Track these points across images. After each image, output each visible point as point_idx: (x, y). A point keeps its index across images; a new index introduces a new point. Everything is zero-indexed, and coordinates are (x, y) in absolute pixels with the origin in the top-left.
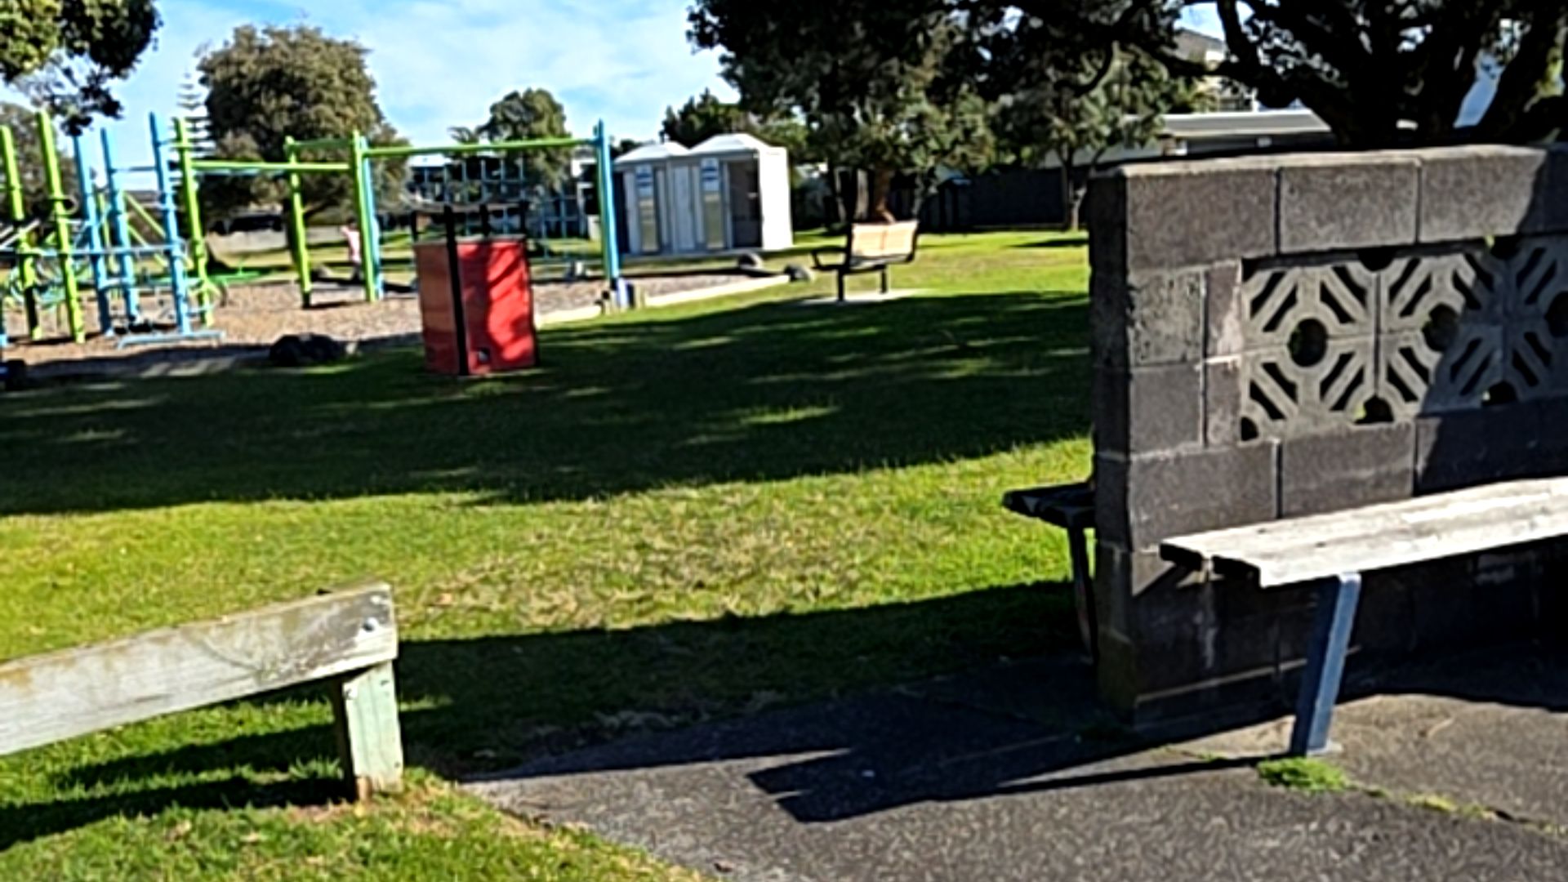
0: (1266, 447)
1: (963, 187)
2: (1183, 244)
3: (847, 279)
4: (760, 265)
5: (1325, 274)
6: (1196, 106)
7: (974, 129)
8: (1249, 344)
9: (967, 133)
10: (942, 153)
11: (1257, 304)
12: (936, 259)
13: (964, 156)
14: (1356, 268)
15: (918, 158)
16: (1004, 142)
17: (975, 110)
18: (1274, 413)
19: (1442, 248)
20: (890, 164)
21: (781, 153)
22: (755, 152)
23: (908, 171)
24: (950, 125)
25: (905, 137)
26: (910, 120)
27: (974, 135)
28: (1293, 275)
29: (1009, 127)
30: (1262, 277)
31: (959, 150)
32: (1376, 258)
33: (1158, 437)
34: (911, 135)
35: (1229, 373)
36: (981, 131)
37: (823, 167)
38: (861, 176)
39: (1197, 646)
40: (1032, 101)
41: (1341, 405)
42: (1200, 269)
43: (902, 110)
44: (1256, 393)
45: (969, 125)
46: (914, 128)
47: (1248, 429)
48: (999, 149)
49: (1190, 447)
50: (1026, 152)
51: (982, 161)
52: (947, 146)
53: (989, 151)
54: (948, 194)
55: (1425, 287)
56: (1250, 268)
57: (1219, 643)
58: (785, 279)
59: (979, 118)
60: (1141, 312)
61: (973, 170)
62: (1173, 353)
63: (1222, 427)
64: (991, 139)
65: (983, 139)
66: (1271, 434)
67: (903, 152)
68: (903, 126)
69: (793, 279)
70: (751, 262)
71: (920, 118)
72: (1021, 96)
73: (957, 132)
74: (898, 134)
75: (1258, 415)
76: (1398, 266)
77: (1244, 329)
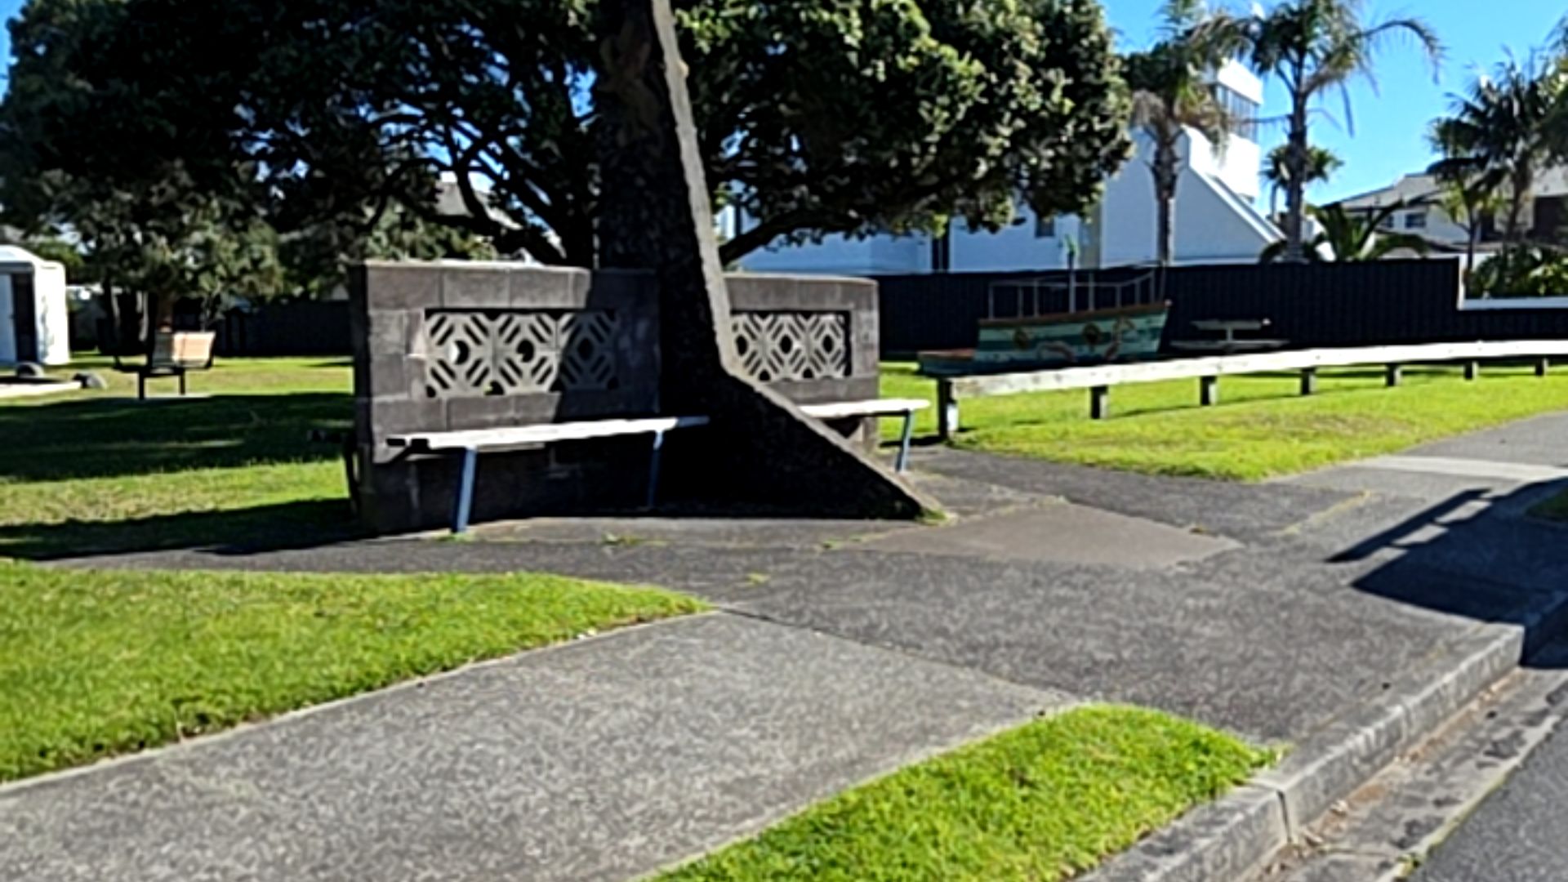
0: (439, 402)
1: (250, 315)
2: (395, 298)
3: (148, 381)
4: (40, 373)
5: (466, 319)
6: (473, 253)
7: (262, 259)
8: (430, 350)
9: (256, 263)
10: (230, 279)
11: (434, 331)
12: (228, 374)
13: (251, 284)
14: (482, 318)
15: (205, 281)
16: (294, 272)
17: (264, 242)
18: (444, 385)
19: (524, 312)
20: (175, 286)
21: (59, 270)
22: (28, 265)
23: (194, 295)
24: (238, 253)
25: (190, 262)
26: (197, 247)
27: (263, 266)
28: (451, 319)
29: (297, 260)
30: (435, 319)
31: (246, 279)
32: (493, 314)
33: (385, 390)
34: (197, 261)
35: (420, 363)
36: (270, 260)
37: (97, 288)
38: (141, 300)
39: (407, 495)
40: (321, 237)
41: (478, 383)
42: (403, 312)
43: (188, 234)
44: (435, 375)
45: (256, 255)
46: (200, 255)
47: (431, 392)
48: (287, 278)
49: (402, 397)
50: (314, 284)
51: (269, 291)
52: (235, 273)
53: (278, 281)
54: (235, 321)
55: (516, 331)
56: (429, 313)
57: (421, 496)
58: (77, 385)
59: (268, 250)
60: (375, 329)
61: (262, 298)
62: (391, 350)
63: (418, 390)
64: (280, 270)
65: (271, 270)
66: (442, 394)
67: (189, 276)
68: (188, 251)
69: (85, 386)
70: (32, 372)
71: (207, 246)
72: (308, 232)
73: (245, 262)
74: (183, 258)
75: (436, 385)
76: (502, 319)
77: (427, 342)
